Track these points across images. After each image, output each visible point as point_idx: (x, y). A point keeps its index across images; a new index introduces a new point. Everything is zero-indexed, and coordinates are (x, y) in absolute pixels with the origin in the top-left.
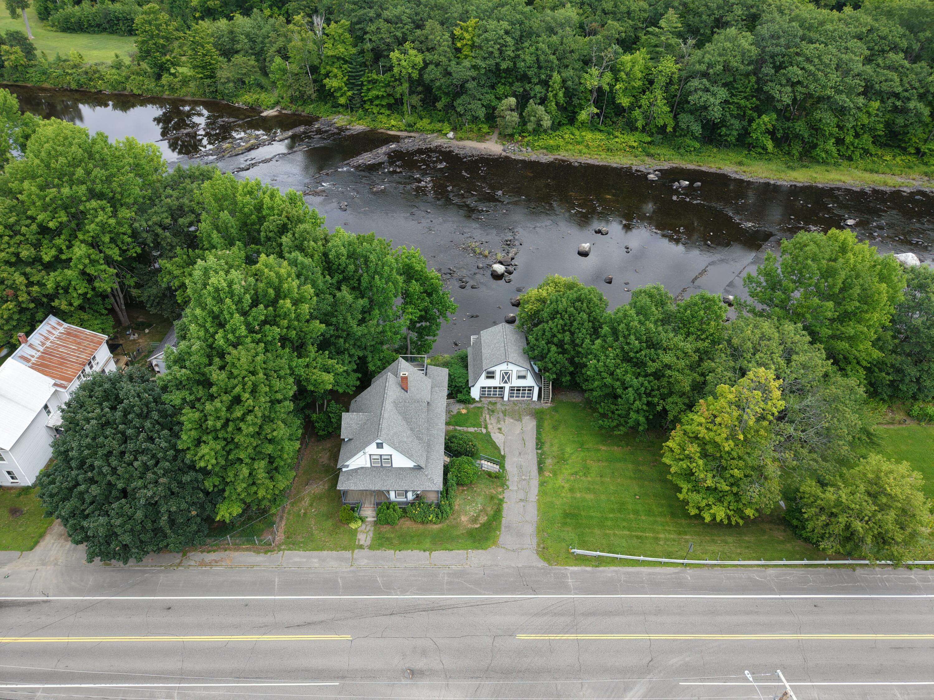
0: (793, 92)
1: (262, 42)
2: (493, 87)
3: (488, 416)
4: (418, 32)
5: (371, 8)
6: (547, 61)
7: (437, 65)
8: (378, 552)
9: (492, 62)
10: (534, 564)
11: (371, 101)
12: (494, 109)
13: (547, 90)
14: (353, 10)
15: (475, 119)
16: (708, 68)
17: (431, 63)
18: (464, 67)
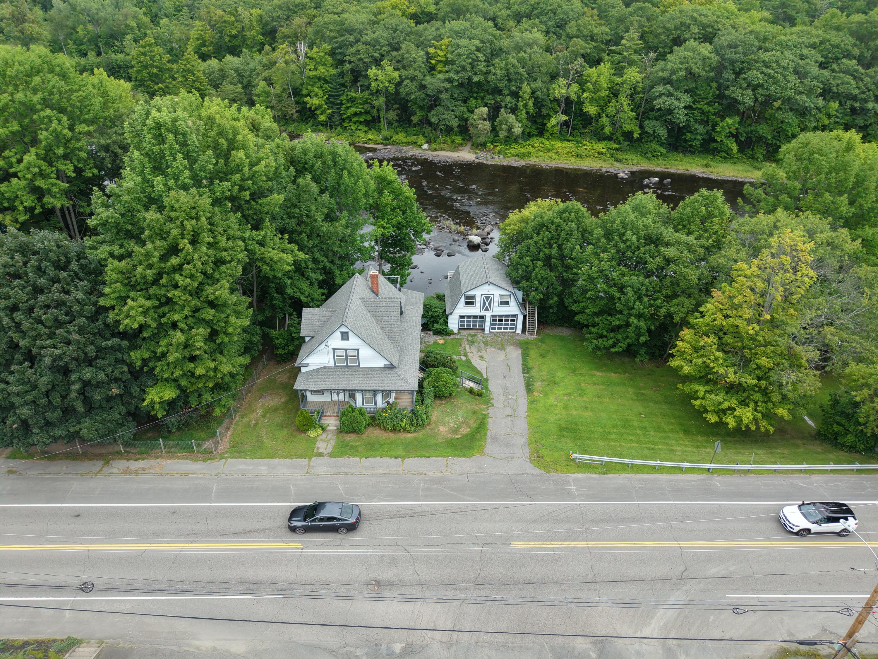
0: (754, 95)
1: (250, 76)
2: (465, 101)
3: (467, 347)
4: (394, 53)
5: (351, 35)
6: (517, 73)
7: (413, 79)
8: (341, 460)
9: (465, 75)
10: (528, 472)
11: (349, 119)
12: (467, 120)
13: (518, 101)
14: (334, 38)
15: (449, 130)
16: (671, 74)
17: (407, 78)
18: (438, 79)
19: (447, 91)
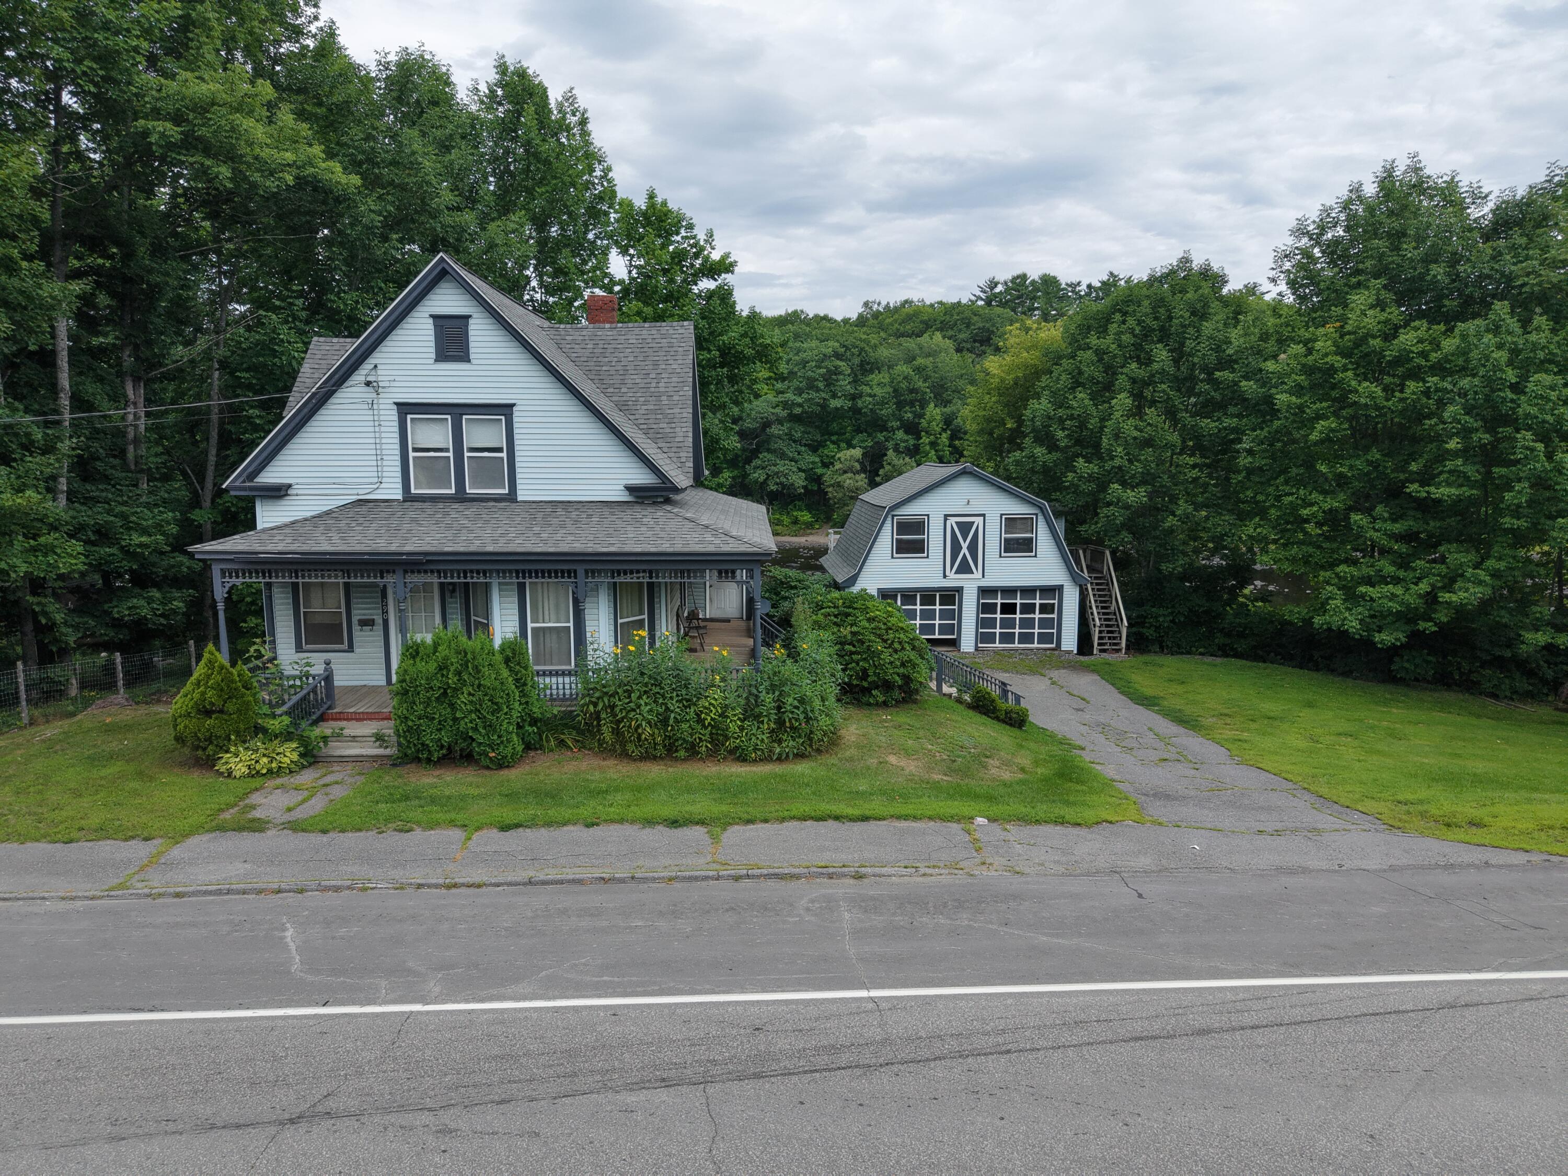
2: (815, 447)
9: (814, 396)
12: (820, 478)
13: (919, 437)
19: (780, 422)
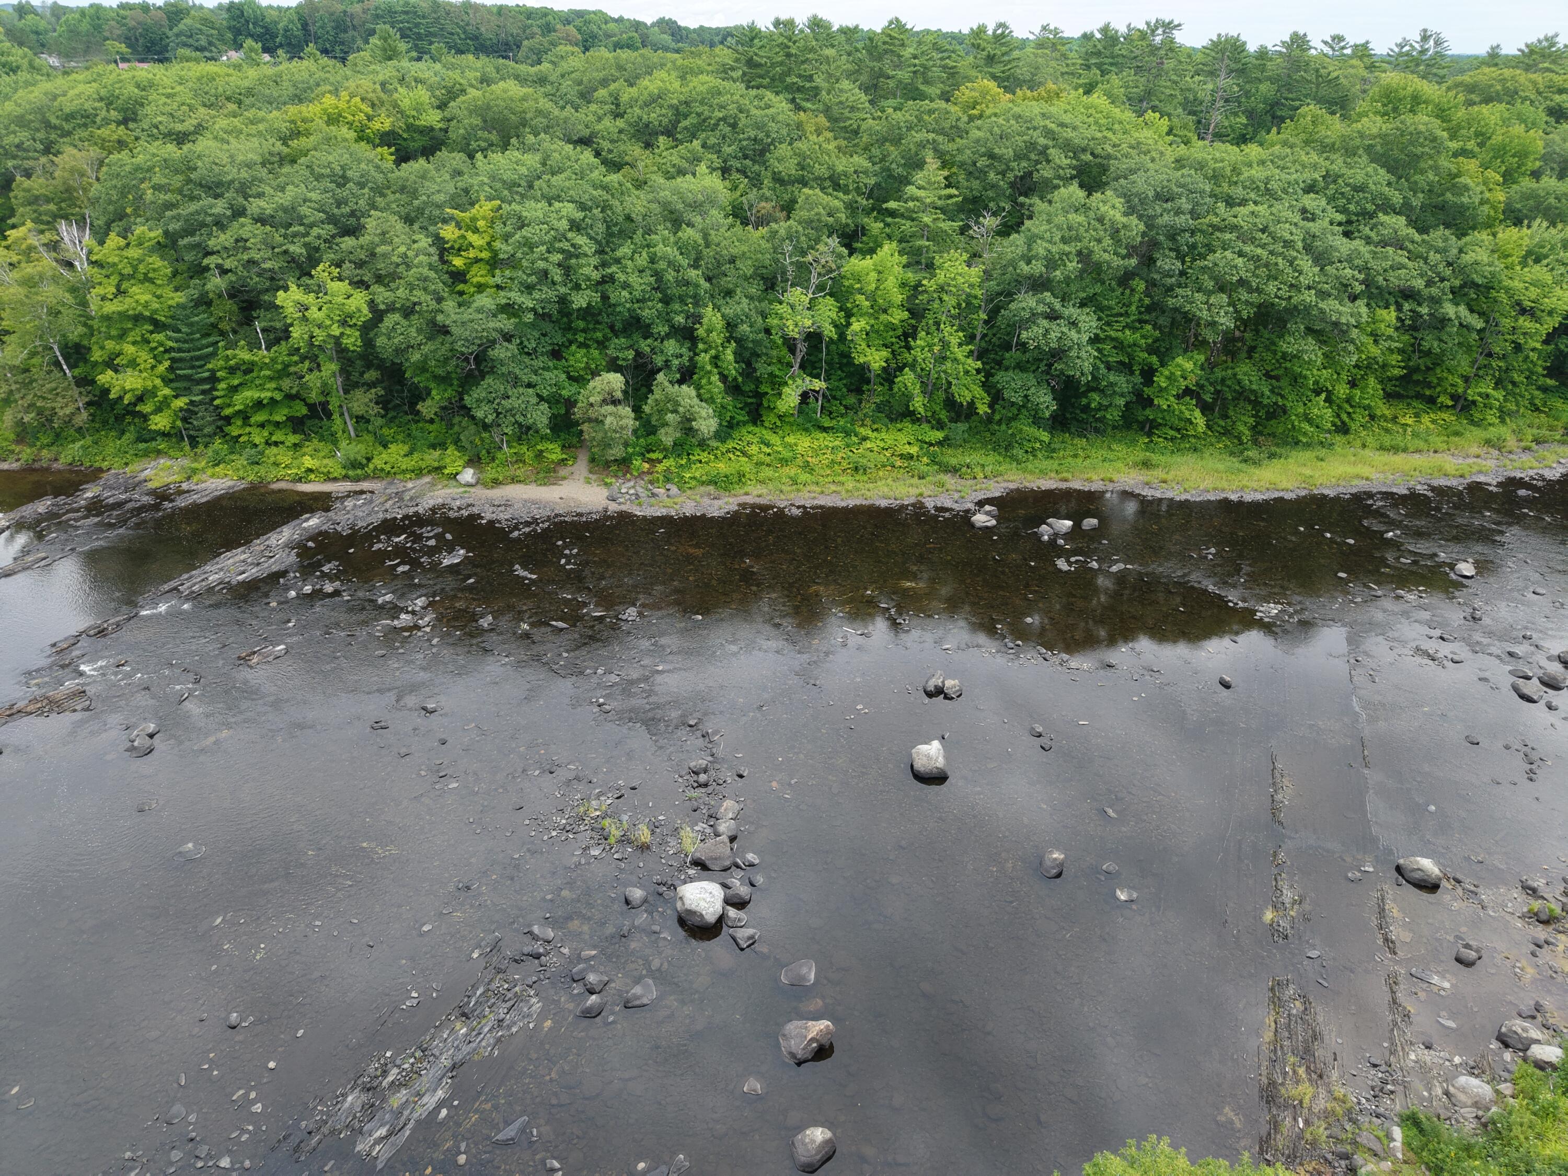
2: (556, 354)
4: (348, 242)
5: (216, 196)
6: (683, 281)
7: (408, 312)
9: (547, 293)
11: (244, 415)
14: (169, 206)
15: (524, 432)
16: (1047, 268)
17: (391, 308)
18: (479, 310)
19: (508, 338)
